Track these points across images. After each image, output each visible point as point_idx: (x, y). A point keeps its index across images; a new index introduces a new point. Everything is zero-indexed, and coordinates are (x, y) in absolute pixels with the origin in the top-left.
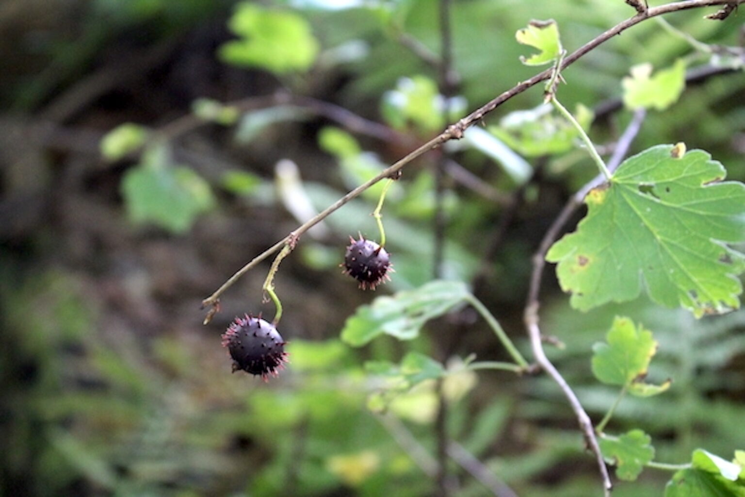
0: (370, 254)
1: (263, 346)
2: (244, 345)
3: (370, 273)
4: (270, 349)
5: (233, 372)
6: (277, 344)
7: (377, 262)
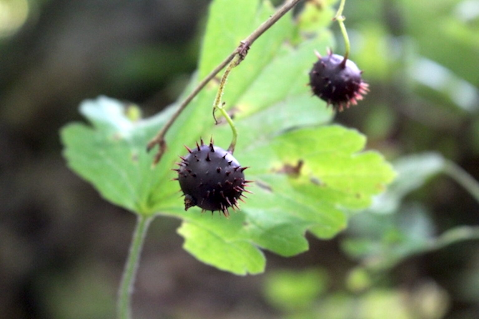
0: (334, 68)
1: (219, 171)
2: (195, 173)
3: (334, 88)
4: (228, 174)
5: (186, 209)
6: (236, 169)
7: (343, 76)
